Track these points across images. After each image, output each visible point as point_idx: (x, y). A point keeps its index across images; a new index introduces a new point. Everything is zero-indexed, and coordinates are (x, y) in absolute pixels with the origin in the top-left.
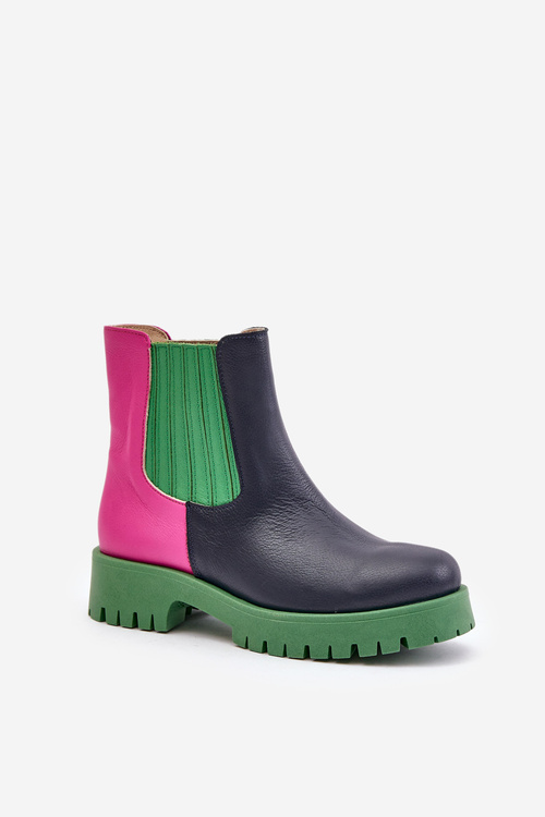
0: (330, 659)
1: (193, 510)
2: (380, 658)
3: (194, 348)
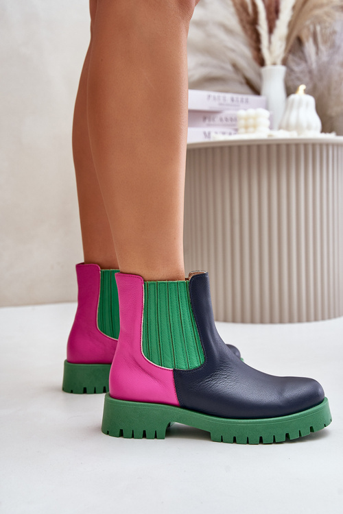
0: (275, 442)
1: (177, 374)
2: (301, 439)
3: (175, 283)
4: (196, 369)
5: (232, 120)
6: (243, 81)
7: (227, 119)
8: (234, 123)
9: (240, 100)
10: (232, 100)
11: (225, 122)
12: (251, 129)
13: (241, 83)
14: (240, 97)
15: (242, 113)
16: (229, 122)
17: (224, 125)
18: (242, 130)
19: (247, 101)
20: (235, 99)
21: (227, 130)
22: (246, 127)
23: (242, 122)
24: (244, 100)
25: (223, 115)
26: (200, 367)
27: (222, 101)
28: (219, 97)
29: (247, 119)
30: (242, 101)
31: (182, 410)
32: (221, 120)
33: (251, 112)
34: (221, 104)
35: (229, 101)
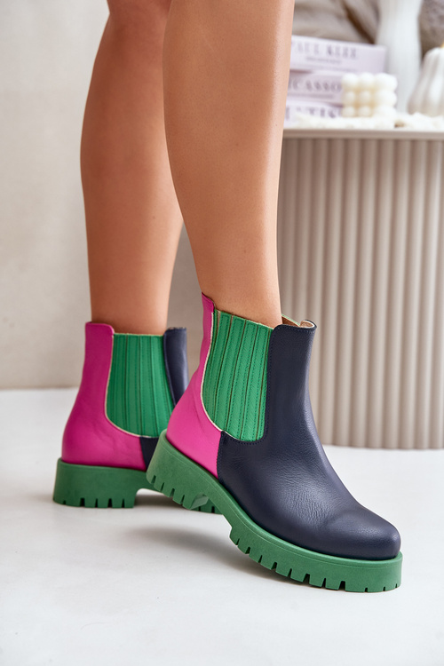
3: (254, 325)
4: (248, 443)
5: (326, 86)
6: (342, 12)
7: (318, 86)
8: (330, 92)
9: (341, 51)
10: (330, 52)
11: (314, 91)
12: (365, 110)
13: (339, 17)
14: (342, 45)
15: (351, 79)
16: (322, 92)
17: (314, 96)
18: (350, 110)
19: (354, 54)
20: (334, 50)
21: (318, 105)
22: (357, 105)
23: (351, 96)
24: (349, 53)
25: (311, 78)
26: (253, 443)
27: (312, 54)
28: (307, 45)
29: (359, 90)
30: (345, 54)
31: (216, 484)
32: (309, 86)
33: (368, 78)
34: (310, 59)
35: (323, 53)
